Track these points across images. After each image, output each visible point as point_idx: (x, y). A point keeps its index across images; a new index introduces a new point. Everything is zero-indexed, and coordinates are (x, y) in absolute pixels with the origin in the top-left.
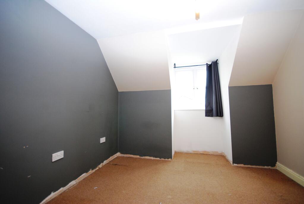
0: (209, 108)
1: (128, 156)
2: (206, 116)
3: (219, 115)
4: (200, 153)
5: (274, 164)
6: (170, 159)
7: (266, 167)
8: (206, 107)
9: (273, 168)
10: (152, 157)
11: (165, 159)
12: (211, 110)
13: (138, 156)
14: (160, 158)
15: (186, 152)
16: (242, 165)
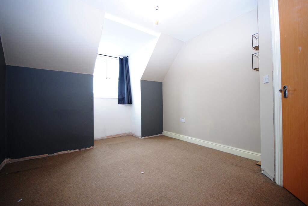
0: (121, 97)
1: (29, 159)
2: (118, 104)
3: (130, 103)
4: (113, 137)
5: (161, 133)
6: (91, 147)
7: (158, 135)
8: (119, 96)
9: (161, 135)
10: (69, 151)
11: (85, 148)
12: (123, 98)
13: (47, 155)
14: (79, 149)
15: (100, 139)
16: (147, 137)
